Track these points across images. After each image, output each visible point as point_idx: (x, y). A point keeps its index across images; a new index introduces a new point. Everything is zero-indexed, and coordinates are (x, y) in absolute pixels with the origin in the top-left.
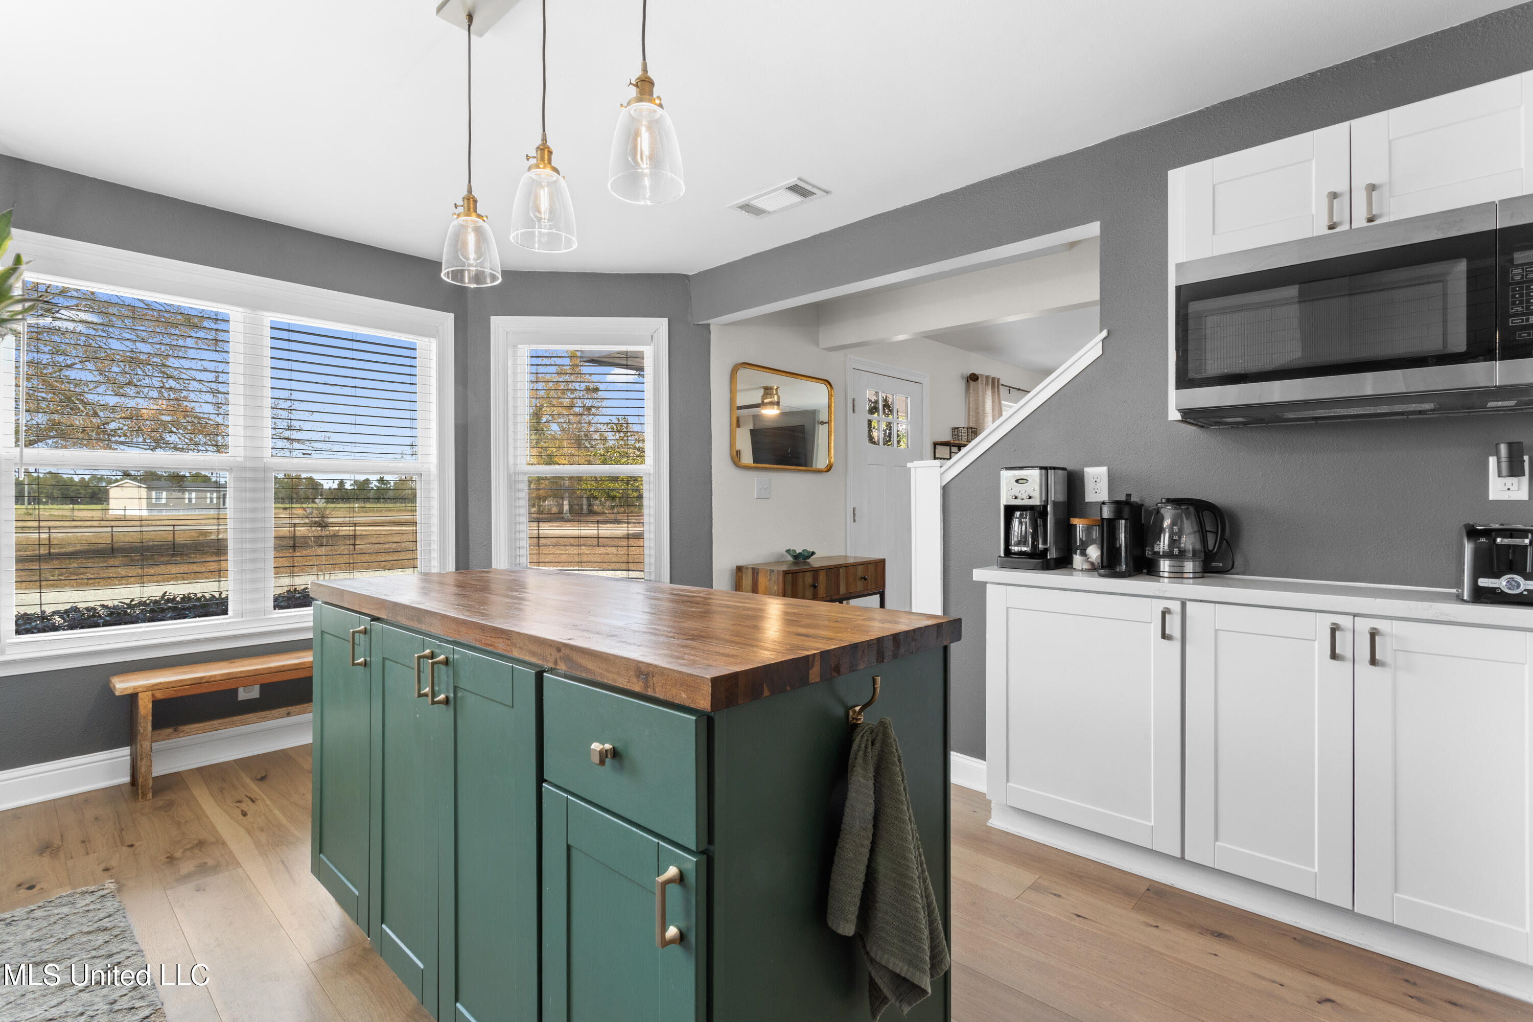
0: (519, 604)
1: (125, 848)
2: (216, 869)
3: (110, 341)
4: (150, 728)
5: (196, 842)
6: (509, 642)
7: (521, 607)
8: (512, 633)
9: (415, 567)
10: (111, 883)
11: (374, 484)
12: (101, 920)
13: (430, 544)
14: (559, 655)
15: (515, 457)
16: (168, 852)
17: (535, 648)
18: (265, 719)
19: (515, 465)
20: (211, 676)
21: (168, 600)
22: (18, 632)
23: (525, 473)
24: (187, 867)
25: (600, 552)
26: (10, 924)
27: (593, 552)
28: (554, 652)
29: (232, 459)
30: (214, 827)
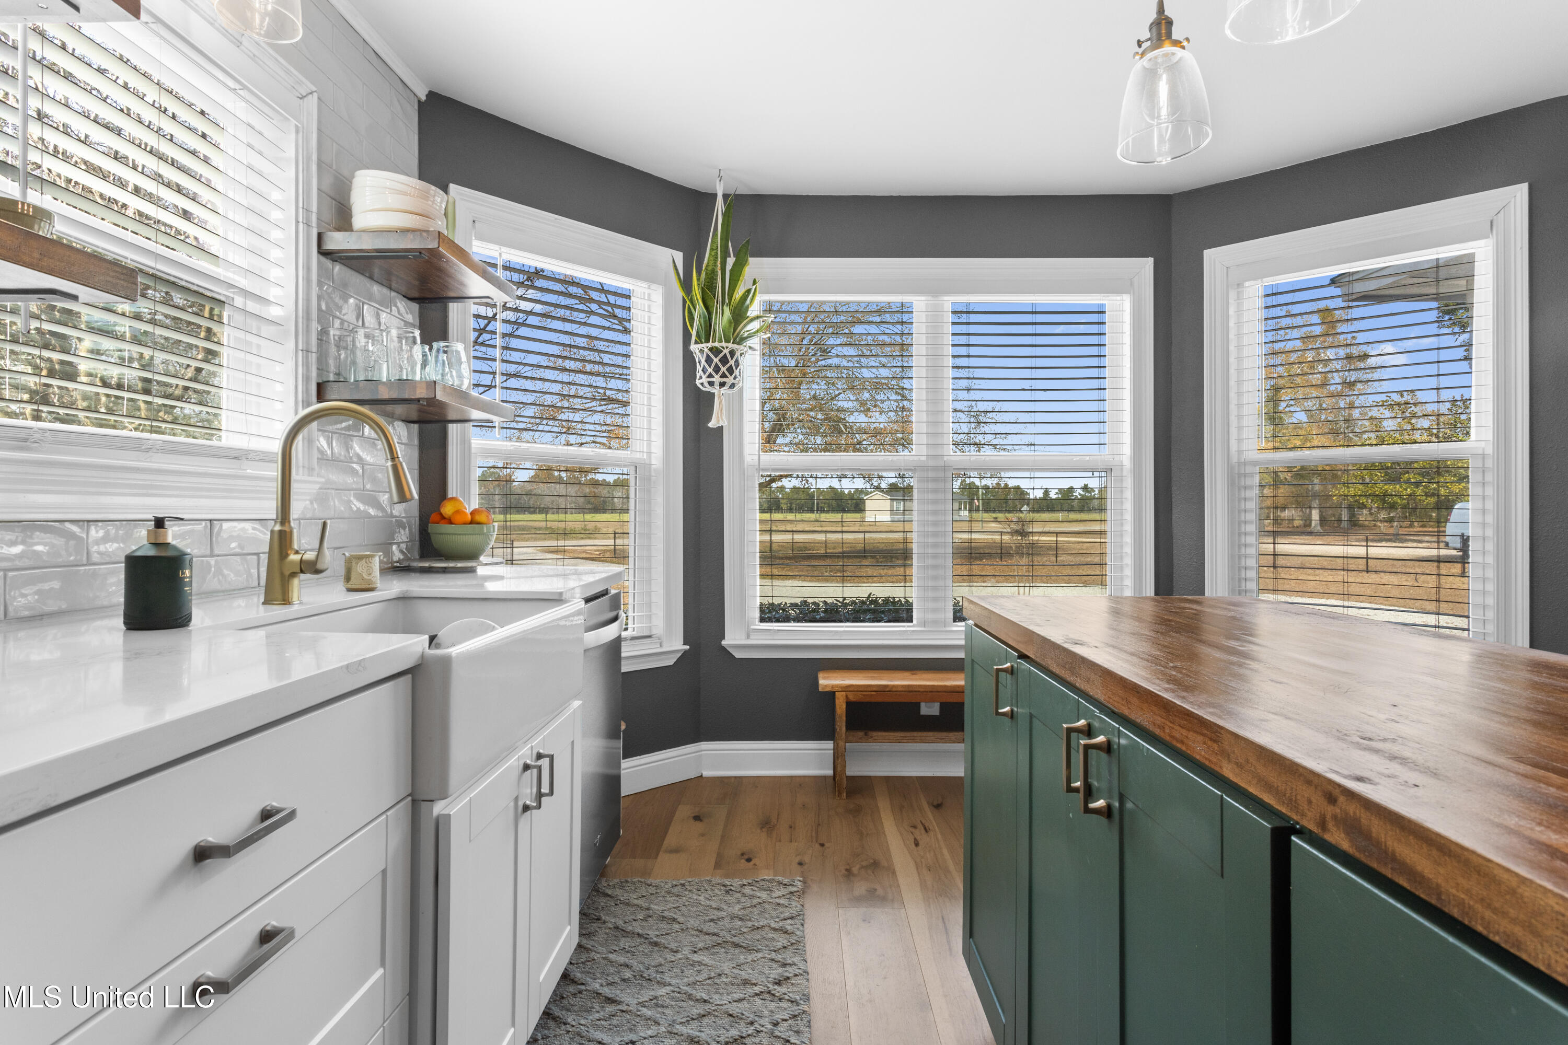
0: (1241, 665)
1: (817, 846)
2: (883, 899)
3: (863, 370)
4: (844, 729)
5: (872, 861)
6: (1215, 746)
7: (1242, 671)
8: (1222, 732)
9: (1104, 585)
10: (800, 881)
11: (1078, 493)
12: (785, 919)
13: (1121, 558)
14: (1330, 810)
15: (1240, 440)
16: (848, 864)
17: (1271, 776)
18: (943, 741)
19: (1240, 452)
20: (894, 686)
21: (873, 602)
22: (762, 620)
23: (1254, 463)
24: (860, 888)
25: (1370, 581)
26: (727, 892)
27: (1358, 580)
28: (1318, 800)
29: (916, 458)
30: (888, 850)
